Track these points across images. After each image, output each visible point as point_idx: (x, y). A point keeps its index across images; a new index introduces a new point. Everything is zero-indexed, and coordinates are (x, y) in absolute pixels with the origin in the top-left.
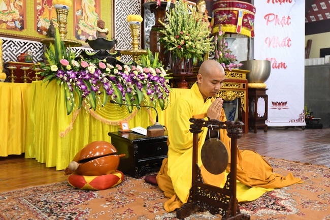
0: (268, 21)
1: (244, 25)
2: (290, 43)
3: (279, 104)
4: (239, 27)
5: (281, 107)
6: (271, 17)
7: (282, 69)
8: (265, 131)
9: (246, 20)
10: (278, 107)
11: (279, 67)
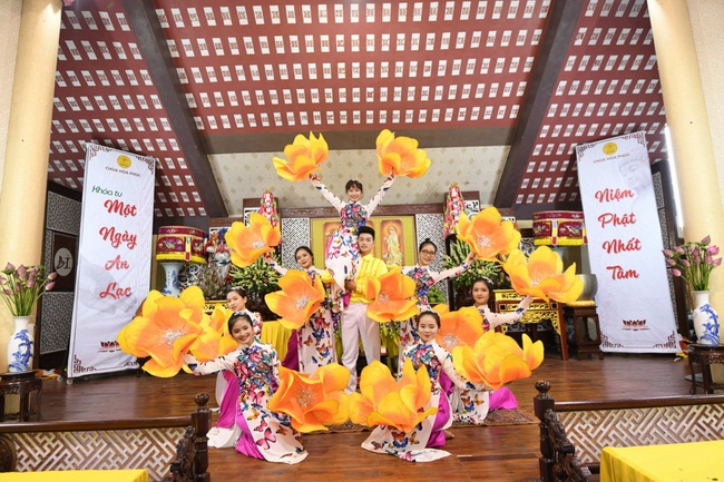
0: (604, 223)
1: (560, 234)
2: (639, 245)
3: (635, 323)
4: (555, 238)
5: (638, 327)
6: (608, 218)
7: (631, 280)
8: (601, 359)
9: (563, 230)
10: (632, 327)
11: (626, 276)
